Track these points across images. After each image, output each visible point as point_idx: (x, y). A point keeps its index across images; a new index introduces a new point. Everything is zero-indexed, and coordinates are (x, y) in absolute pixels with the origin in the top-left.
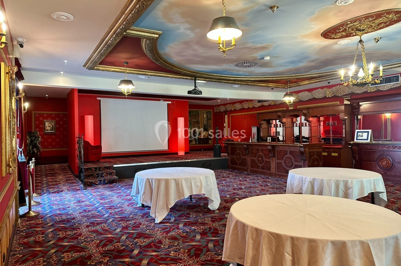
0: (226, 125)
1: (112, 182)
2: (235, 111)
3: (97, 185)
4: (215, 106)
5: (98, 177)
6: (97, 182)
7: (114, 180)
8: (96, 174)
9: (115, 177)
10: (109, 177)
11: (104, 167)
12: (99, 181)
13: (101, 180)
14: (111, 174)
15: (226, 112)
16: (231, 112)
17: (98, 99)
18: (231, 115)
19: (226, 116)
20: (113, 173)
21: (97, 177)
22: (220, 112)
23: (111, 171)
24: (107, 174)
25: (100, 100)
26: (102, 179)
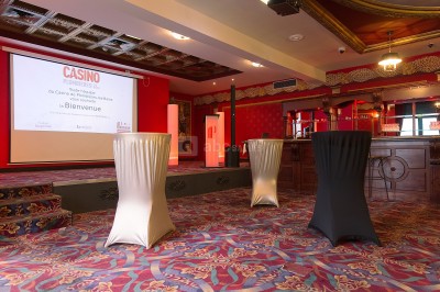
1: (54, 225)
3: (13, 235)
5: (13, 213)
6: (12, 230)
7: (62, 219)
8: (9, 207)
9: (64, 211)
10: (45, 214)
11: (29, 188)
12: (18, 224)
13: (25, 223)
14: (50, 204)
20: (55, 200)
21: (9, 215)
22: (205, 105)
23: (48, 197)
24: (38, 203)
26: (28, 218)
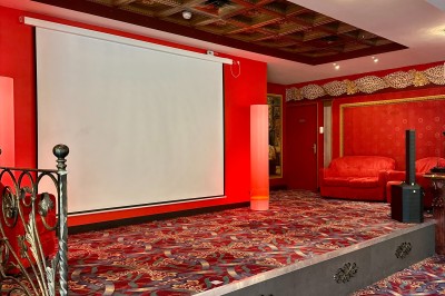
0: (325, 130)
2: (360, 96)
4: (290, 86)
15: (326, 99)
16: (345, 98)
17: (29, 21)
18: (342, 106)
19: (328, 111)
22: (305, 100)
25: (34, 28)
